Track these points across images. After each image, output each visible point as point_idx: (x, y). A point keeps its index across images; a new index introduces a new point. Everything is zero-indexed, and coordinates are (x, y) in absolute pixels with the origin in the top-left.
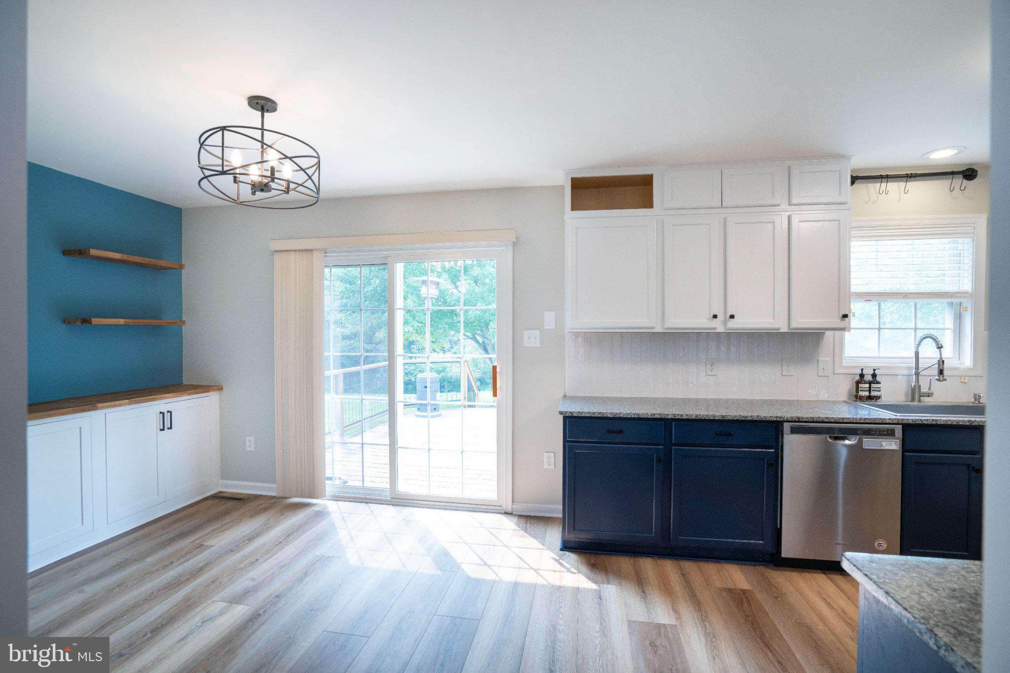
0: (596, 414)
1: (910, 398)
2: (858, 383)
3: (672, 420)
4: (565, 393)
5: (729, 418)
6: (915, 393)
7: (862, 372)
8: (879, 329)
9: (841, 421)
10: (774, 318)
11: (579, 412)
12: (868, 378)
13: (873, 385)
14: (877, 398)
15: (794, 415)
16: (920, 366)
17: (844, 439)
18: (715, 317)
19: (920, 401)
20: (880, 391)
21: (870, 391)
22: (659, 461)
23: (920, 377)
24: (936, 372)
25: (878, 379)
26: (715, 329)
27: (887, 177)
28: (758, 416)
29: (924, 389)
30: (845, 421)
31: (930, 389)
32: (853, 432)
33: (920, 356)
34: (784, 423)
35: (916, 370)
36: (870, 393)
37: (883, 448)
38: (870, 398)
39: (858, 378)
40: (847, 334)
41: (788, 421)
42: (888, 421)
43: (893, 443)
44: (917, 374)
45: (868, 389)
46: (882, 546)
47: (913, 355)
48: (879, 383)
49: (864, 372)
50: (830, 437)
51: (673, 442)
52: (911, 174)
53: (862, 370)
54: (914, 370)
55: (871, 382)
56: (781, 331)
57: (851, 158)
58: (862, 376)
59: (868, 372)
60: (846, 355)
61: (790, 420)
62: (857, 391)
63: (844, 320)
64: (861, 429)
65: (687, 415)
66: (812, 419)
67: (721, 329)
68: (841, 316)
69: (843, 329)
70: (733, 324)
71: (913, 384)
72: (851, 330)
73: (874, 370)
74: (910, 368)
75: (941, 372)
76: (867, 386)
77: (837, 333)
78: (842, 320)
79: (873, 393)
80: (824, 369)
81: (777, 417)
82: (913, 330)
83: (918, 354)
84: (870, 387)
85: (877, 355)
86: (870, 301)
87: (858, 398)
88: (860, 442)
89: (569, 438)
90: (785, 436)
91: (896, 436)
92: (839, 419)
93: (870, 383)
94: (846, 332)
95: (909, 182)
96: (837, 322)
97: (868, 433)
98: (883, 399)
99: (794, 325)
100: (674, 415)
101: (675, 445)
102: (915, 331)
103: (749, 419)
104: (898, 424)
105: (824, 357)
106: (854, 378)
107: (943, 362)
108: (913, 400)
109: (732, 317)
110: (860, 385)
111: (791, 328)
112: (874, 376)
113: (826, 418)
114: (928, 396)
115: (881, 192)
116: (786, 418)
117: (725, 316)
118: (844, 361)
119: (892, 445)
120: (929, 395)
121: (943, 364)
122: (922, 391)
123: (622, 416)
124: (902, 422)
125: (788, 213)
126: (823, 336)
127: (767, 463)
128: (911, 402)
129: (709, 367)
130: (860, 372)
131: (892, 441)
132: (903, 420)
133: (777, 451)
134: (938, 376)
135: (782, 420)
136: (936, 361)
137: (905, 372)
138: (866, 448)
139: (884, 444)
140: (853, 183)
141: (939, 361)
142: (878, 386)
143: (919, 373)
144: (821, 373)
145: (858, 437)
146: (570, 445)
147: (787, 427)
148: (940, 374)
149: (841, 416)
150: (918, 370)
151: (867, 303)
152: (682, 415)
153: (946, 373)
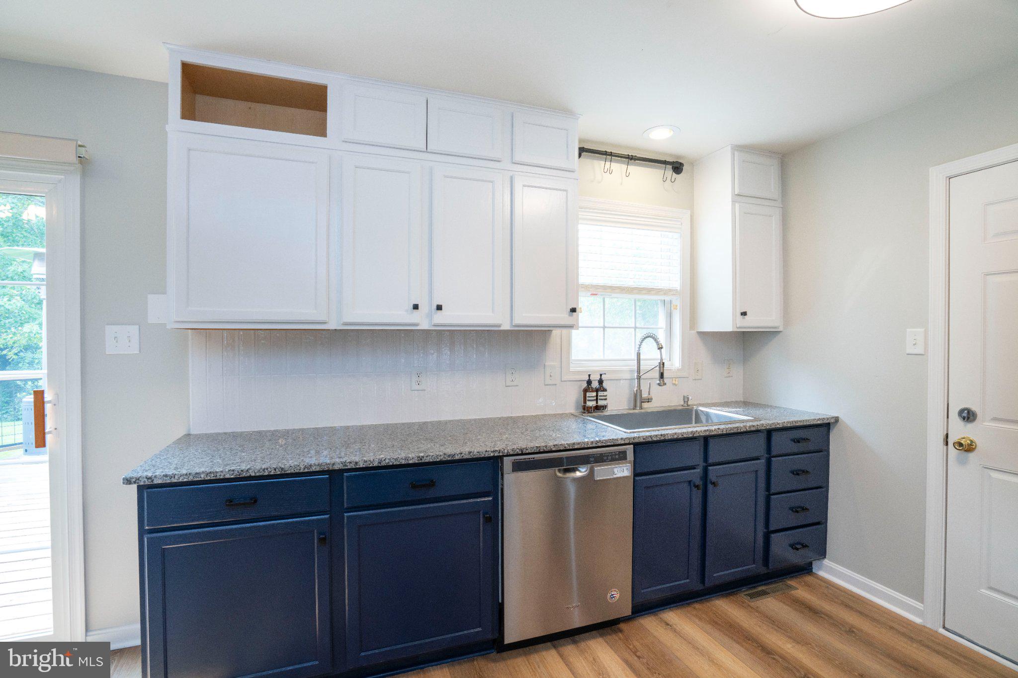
0: (202, 476)
1: (632, 406)
2: (585, 391)
3: (341, 471)
4: (189, 430)
5: (427, 460)
6: (638, 399)
7: (589, 378)
8: (604, 327)
9: (571, 448)
10: (493, 311)
11: (166, 476)
12: (595, 385)
13: (600, 393)
14: (604, 407)
15: (515, 447)
16: (641, 369)
17: (574, 470)
18: (416, 307)
19: (641, 408)
20: (606, 399)
21: (597, 400)
22: (322, 541)
23: (642, 381)
24: (657, 375)
25: (604, 385)
26: (417, 325)
27: (611, 154)
28: (470, 453)
29: (645, 395)
30: (576, 447)
31: (649, 394)
32: (584, 460)
33: (642, 357)
34: (505, 458)
35: (638, 373)
36: (597, 403)
37: (615, 476)
38: (597, 408)
39: (585, 385)
40: (574, 332)
41: (508, 455)
42: (620, 442)
43: (625, 468)
44: (639, 378)
45: (595, 398)
46: (614, 597)
47: (635, 357)
48: (605, 390)
49: (591, 378)
50: (559, 470)
51: (345, 506)
52: (632, 156)
53: (589, 375)
54: (636, 374)
55: (598, 389)
56: (502, 328)
57: (579, 117)
58: (589, 382)
59: (595, 378)
60: (573, 358)
61: (512, 453)
62: (585, 402)
63: (572, 316)
64: (593, 455)
65: (365, 462)
66: (538, 450)
67: (425, 325)
68: (569, 310)
69: (571, 327)
70: (441, 319)
71: (635, 390)
72: (579, 329)
73: (601, 375)
74: (632, 371)
75: (662, 376)
76: (594, 394)
77: (565, 331)
78: (570, 315)
79: (600, 403)
80: (551, 376)
81: (494, 451)
82: (633, 329)
83: (640, 355)
84: (597, 396)
85: (602, 358)
86: (596, 294)
87: (586, 410)
88: (592, 472)
89: (148, 525)
90: (506, 476)
91: (628, 459)
92: (569, 445)
93: (597, 391)
94: (573, 331)
95: (630, 165)
96: (565, 318)
97: (601, 459)
98: (609, 408)
99: (517, 321)
100: (344, 463)
101: (350, 510)
102: (635, 330)
103: (457, 457)
104: (629, 444)
105: (551, 360)
106: (581, 386)
107: (663, 363)
108: (635, 407)
109: (439, 308)
110: (588, 394)
111: (513, 324)
112: (601, 382)
113: (554, 446)
114: (648, 402)
115: (605, 171)
116: (506, 451)
117: (431, 304)
118: (571, 365)
119: (623, 471)
120: (649, 400)
121: (663, 367)
122: (643, 396)
123: (253, 474)
124: (634, 441)
125: (511, 173)
126: (550, 335)
127: (484, 516)
128: (634, 409)
129: (415, 378)
130: (587, 378)
131: (624, 466)
132: (634, 438)
133: (495, 500)
134: (660, 381)
135: (501, 454)
136: (657, 363)
137: (628, 376)
138: (598, 479)
139: (616, 470)
140: (580, 156)
141: (660, 363)
142: (605, 393)
143: (640, 377)
144: (548, 382)
145: (589, 466)
146: (152, 538)
147: (508, 463)
148: (661, 378)
149: (571, 441)
150: (640, 374)
151: (593, 298)
152: (356, 463)
153: (665, 375)
